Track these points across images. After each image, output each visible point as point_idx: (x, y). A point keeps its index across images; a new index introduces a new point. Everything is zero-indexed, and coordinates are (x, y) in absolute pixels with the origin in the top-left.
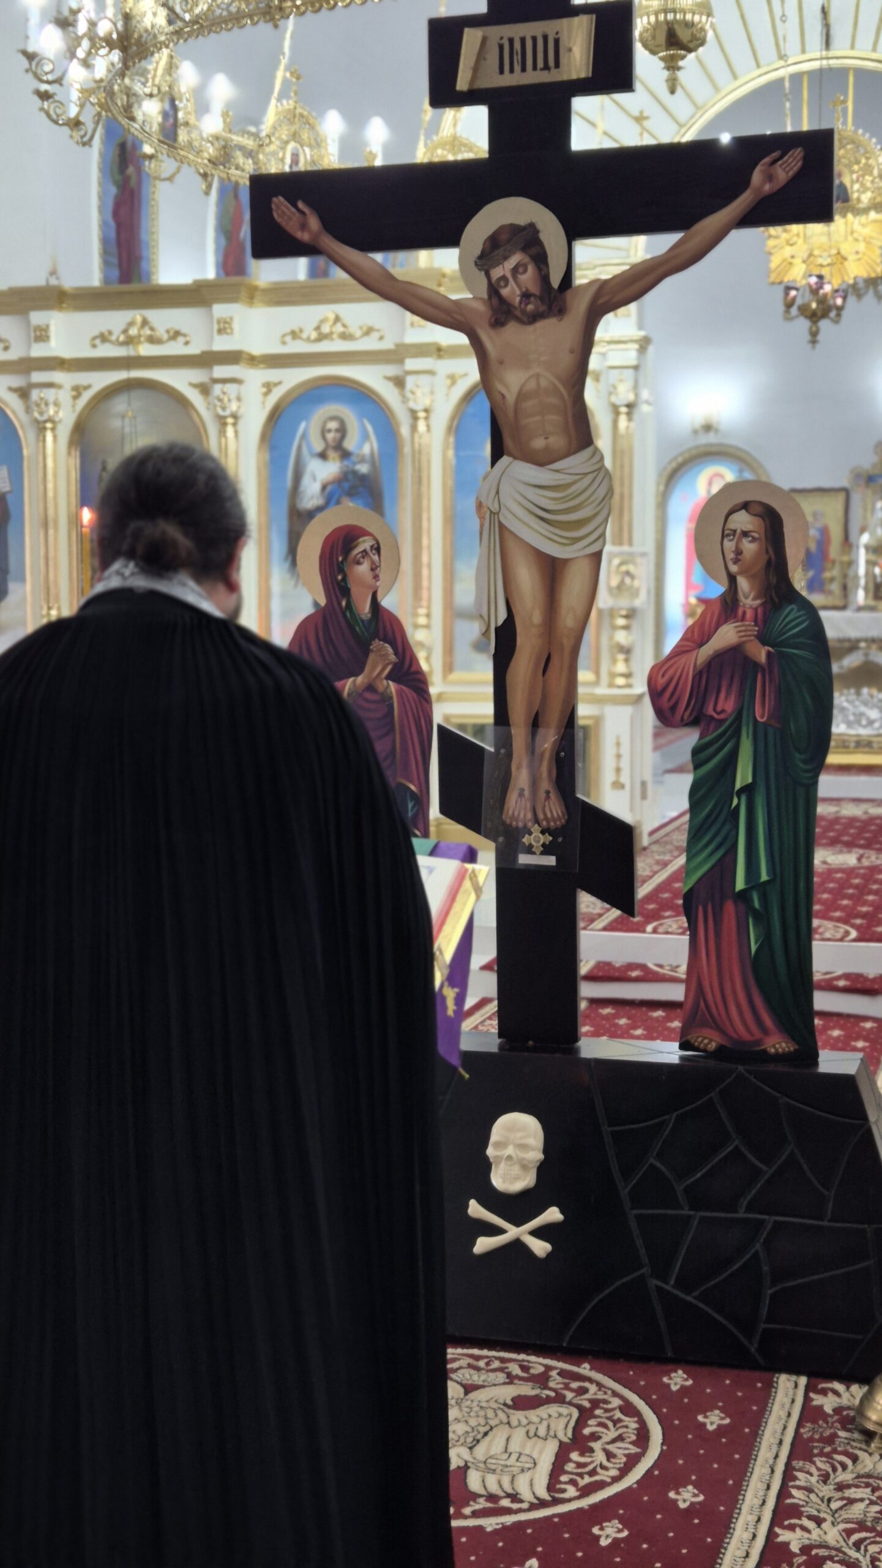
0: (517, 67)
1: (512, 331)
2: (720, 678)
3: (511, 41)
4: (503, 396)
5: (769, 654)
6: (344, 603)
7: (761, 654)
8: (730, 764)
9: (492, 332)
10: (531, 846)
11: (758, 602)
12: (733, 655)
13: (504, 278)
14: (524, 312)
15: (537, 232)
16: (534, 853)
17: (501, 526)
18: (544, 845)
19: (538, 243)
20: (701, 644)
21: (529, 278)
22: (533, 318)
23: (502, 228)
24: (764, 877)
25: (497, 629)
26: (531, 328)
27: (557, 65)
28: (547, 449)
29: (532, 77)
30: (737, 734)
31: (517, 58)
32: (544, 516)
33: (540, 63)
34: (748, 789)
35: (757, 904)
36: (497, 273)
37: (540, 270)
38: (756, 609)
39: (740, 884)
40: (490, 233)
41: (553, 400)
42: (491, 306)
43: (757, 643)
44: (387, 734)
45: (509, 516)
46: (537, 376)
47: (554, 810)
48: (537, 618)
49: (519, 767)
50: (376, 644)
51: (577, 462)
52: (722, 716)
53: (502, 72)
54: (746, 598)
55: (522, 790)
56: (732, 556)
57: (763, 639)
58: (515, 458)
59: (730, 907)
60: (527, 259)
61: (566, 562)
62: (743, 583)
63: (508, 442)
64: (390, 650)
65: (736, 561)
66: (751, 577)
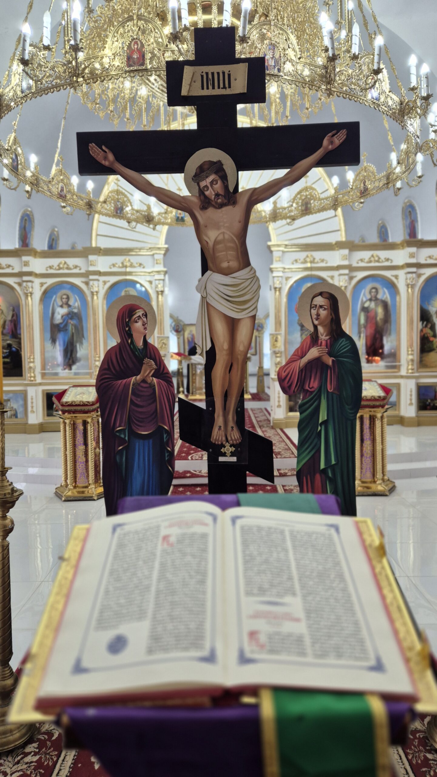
0: (210, 87)
1: (211, 211)
2: (311, 372)
3: (207, 74)
4: (207, 242)
5: (333, 361)
6: (129, 341)
7: (329, 361)
8: (317, 411)
9: (201, 212)
10: (225, 453)
11: (328, 337)
12: (317, 362)
13: (206, 186)
14: (216, 203)
15: (222, 165)
16: (227, 456)
17: (207, 303)
18: (231, 452)
19: (223, 170)
20: (302, 357)
21: (218, 186)
22: (221, 206)
23: (205, 162)
24: (333, 462)
25: (206, 352)
26: (220, 211)
27: (230, 87)
28: (229, 267)
29: (217, 92)
30: (319, 398)
31: (210, 83)
32: (228, 299)
33: (221, 86)
34: (325, 423)
35: (330, 475)
36: (203, 184)
37: (224, 183)
38: (327, 341)
39: (322, 466)
40: (199, 165)
41: (232, 245)
42: (201, 200)
43: (327, 356)
44: (153, 402)
45: (211, 298)
46: (223, 233)
47: (235, 435)
48: (226, 346)
49: (218, 416)
50: (146, 360)
51: (243, 273)
52: (312, 390)
53: (203, 88)
54: (322, 336)
55: (220, 427)
56: (315, 317)
57: (330, 354)
58: (214, 272)
59: (318, 477)
60: (218, 178)
61: (239, 320)
62: (321, 329)
63: (210, 264)
64: (153, 363)
65: (317, 319)
66: (324, 326)
